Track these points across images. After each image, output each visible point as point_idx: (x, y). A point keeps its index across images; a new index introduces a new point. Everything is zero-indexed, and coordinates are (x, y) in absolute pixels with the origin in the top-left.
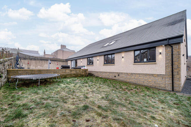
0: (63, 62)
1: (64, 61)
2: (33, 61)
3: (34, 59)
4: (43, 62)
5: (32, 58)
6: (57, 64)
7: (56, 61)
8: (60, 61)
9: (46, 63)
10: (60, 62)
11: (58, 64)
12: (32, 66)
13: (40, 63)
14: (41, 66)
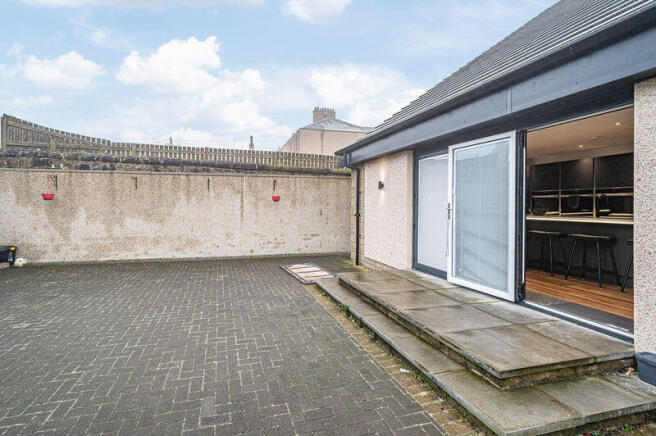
0: (323, 180)
1: (327, 173)
2: (93, 180)
3: (105, 160)
4: (168, 180)
5: (91, 159)
6: (269, 193)
7: (263, 169)
8: (300, 172)
9: (188, 193)
10: (292, 179)
11: (276, 199)
12: (82, 214)
13: (144, 189)
14: (148, 217)
